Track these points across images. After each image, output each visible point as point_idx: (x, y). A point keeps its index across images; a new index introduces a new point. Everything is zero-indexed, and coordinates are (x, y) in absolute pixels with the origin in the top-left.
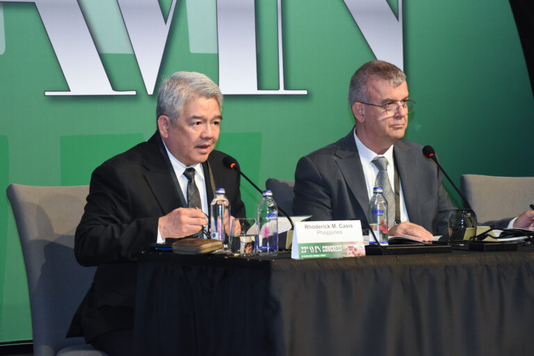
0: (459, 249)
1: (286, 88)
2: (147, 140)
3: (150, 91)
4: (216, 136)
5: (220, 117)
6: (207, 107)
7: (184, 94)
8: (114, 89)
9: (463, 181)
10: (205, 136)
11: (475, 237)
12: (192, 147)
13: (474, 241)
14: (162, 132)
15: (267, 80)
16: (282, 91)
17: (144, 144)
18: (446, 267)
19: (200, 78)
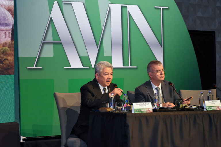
0: (178, 110)
1: (131, 66)
2: (92, 80)
3: (93, 67)
4: (112, 79)
5: (113, 73)
6: (109, 70)
7: (102, 67)
8: (83, 66)
9: (179, 91)
10: (109, 78)
11: (183, 107)
12: (105, 81)
13: (183, 108)
14: (97, 78)
15: (125, 64)
16: (130, 67)
18: (175, 115)
19: (106, 62)
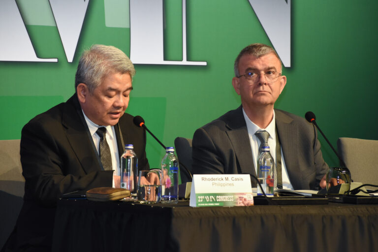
0: (335, 201)
1: (188, 60)
2: (65, 101)
3: (70, 59)
5: (131, 88)
8: (38, 56)
9: (339, 143)
10: (117, 104)
11: (349, 191)
13: (348, 195)
14: (80, 97)
15: (172, 52)
16: (185, 62)
17: (63, 104)
18: (324, 217)
